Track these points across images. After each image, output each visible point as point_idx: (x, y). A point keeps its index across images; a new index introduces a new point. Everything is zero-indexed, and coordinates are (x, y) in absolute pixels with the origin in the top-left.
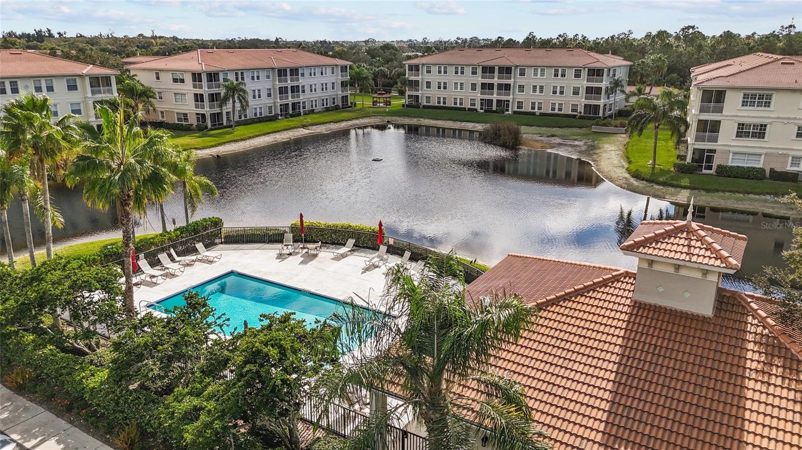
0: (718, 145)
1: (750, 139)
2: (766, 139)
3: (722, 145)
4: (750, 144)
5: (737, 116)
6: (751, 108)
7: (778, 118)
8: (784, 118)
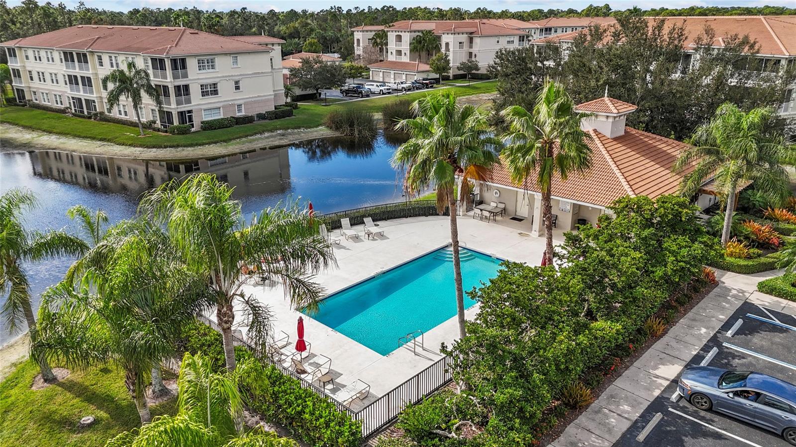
0: (193, 106)
1: (210, 96)
2: (219, 95)
3: (195, 105)
4: (211, 100)
5: (198, 79)
6: (204, 71)
7: (223, 77)
8: (226, 77)
